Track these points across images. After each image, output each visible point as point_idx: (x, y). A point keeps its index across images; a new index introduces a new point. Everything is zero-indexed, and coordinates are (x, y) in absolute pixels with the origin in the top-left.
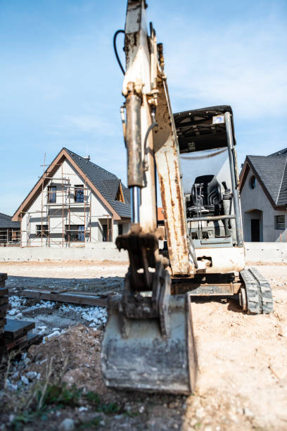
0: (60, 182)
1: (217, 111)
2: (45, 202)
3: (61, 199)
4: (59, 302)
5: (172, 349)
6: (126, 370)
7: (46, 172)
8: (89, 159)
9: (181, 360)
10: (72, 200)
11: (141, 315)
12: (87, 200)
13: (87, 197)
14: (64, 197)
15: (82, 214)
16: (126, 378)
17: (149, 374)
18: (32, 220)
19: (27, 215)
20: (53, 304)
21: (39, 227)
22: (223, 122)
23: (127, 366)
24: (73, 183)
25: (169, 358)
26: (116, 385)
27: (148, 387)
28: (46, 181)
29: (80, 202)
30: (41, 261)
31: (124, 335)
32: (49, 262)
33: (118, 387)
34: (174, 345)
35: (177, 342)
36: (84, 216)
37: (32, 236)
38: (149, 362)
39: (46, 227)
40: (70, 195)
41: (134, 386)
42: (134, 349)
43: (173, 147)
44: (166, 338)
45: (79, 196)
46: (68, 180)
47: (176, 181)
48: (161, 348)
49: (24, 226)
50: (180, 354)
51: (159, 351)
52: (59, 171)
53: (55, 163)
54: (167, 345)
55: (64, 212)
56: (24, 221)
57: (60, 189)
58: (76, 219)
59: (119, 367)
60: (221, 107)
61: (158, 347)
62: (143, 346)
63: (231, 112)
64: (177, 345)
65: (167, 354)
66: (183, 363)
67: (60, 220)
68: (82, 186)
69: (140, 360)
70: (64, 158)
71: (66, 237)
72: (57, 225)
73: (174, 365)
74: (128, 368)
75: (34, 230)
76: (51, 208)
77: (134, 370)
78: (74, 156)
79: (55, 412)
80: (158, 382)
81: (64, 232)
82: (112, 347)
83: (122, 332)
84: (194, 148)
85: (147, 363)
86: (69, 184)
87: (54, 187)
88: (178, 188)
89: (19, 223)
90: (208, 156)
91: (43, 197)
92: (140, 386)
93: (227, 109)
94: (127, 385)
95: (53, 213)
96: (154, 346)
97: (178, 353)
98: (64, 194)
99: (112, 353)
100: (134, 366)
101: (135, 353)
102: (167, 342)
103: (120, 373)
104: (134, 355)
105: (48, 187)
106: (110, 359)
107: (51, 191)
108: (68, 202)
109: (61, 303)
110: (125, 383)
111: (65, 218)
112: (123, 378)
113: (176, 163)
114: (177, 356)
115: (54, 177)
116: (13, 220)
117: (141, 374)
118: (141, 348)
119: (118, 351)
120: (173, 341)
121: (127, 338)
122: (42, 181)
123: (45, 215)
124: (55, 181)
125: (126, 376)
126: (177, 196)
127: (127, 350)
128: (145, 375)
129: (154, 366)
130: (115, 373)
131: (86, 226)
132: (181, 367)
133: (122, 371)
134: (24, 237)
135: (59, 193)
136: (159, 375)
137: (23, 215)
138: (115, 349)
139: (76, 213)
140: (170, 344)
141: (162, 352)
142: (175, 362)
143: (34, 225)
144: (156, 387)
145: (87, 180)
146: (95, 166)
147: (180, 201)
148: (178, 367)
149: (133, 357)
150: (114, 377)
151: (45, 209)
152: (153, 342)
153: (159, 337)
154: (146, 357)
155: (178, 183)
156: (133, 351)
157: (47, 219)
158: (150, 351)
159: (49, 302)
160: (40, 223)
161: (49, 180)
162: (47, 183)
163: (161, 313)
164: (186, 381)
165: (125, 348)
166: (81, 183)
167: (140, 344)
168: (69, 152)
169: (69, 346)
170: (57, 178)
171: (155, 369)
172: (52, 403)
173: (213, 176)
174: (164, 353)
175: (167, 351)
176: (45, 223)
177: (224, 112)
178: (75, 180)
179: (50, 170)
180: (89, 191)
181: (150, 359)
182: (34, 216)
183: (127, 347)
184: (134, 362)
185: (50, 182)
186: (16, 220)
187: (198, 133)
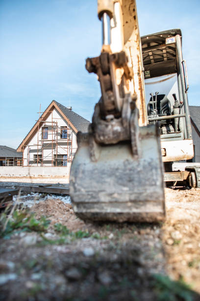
0: (51, 124)
1: (170, 34)
2: (40, 138)
3: (51, 136)
4: (45, 193)
5: (144, 167)
6: (94, 192)
7: (41, 117)
8: (71, 109)
9: (155, 177)
10: (59, 137)
11: (111, 136)
12: (69, 137)
13: (70, 135)
14: (54, 135)
15: (66, 147)
16: (95, 200)
17: (120, 194)
18: (31, 151)
19: (27, 147)
20: (41, 194)
21: (36, 156)
22: (174, 42)
23: (95, 187)
24: (60, 125)
25: (142, 176)
26: (84, 211)
27: (118, 210)
28: (41, 124)
29: (65, 138)
30: (36, 176)
31: (93, 158)
32: (41, 176)
33: (86, 213)
34: (146, 163)
35: (149, 160)
36: (67, 148)
37: (30, 162)
38: (120, 181)
39: (41, 156)
40: (57, 134)
41: (103, 211)
42: (104, 170)
43: (137, 42)
44: (138, 158)
45: (64, 134)
46: (57, 123)
47: (139, 74)
48: (133, 167)
49: (25, 156)
50: (154, 171)
51: (130, 170)
52: (50, 117)
53: (48, 111)
54: (139, 164)
55: (53, 146)
56: (26, 151)
57: (51, 129)
58: (61, 150)
59: (87, 190)
60: (172, 31)
61: (129, 167)
62: (112, 167)
63: (181, 35)
64: (149, 164)
65: (139, 172)
66: (157, 180)
67: (50, 151)
68: (66, 127)
69: (109, 180)
70: (53, 108)
71: (54, 163)
72: (48, 154)
73: (147, 183)
74: (97, 190)
75: (32, 158)
76: (44, 142)
77: (103, 191)
78: (60, 106)
79: (19, 234)
80: (130, 204)
81: (53, 160)
82: (81, 171)
83: (91, 155)
84: (149, 75)
85: (117, 182)
86: (57, 126)
87: (46, 128)
88: (140, 80)
89: (22, 153)
90: (160, 81)
91: (38, 135)
92: (109, 210)
93: (178, 32)
94: (96, 210)
95: (46, 146)
96: (125, 166)
97: (151, 170)
98: (54, 133)
99: (80, 175)
100: (103, 187)
101: (104, 174)
102: (139, 162)
103: (88, 195)
104: (104, 176)
105: (42, 128)
106: (78, 182)
107: (44, 130)
108: (56, 138)
109: (47, 194)
110: (93, 208)
111: (54, 150)
112: (91, 200)
113: (138, 58)
114: (150, 173)
115: (47, 121)
116: (18, 151)
117: (111, 195)
118: (111, 168)
119: (86, 173)
120: (145, 161)
121: (96, 161)
122: (38, 124)
123: (40, 147)
124: (47, 124)
125: (95, 198)
126: (139, 87)
127: (96, 171)
128: (116, 195)
129: (124, 186)
130: (83, 195)
131: (68, 155)
132: (155, 185)
133: (90, 193)
134: (25, 163)
135: (50, 132)
136: (131, 194)
137: (25, 147)
138: (83, 172)
139: (62, 146)
140: (142, 163)
141: (134, 170)
142: (148, 180)
143: (32, 155)
144: (126, 211)
145: (70, 123)
146: (75, 114)
147: (141, 92)
148: (152, 185)
149: (102, 178)
150: (82, 200)
151: (40, 143)
152: (124, 163)
153: (130, 158)
154: (116, 177)
155: (140, 76)
156: (103, 172)
157: (41, 150)
158: (120, 171)
159: (37, 193)
160: (36, 153)
161: (43, 122)
162: (41, 125)
163: (132, 131)
164: (161, 199)
165: (94, 170)
166: (65, 125)
167: (109, 165)
168: (57, 104)
169: (47, 207)
170: (49, 122)
171: (126, 189)
172: (18, 228)
173: (164, 95)
174: (136, 171)
175: (139, 169)
176: (39, 153)
177: (174, 35)
178: (61, 123)
179: (44, 116)
180: (71, 131)
181: (121, 178)
182: (32, 148)
183: (96, 169)
184: (103, 183)
185: (44, 124)
186: (20, 151)
187: (152, 61)
